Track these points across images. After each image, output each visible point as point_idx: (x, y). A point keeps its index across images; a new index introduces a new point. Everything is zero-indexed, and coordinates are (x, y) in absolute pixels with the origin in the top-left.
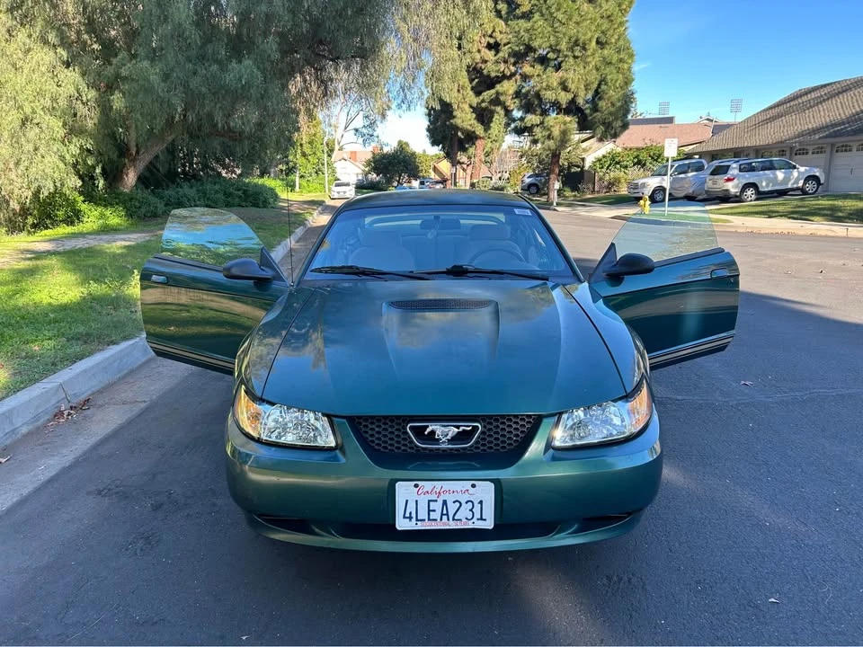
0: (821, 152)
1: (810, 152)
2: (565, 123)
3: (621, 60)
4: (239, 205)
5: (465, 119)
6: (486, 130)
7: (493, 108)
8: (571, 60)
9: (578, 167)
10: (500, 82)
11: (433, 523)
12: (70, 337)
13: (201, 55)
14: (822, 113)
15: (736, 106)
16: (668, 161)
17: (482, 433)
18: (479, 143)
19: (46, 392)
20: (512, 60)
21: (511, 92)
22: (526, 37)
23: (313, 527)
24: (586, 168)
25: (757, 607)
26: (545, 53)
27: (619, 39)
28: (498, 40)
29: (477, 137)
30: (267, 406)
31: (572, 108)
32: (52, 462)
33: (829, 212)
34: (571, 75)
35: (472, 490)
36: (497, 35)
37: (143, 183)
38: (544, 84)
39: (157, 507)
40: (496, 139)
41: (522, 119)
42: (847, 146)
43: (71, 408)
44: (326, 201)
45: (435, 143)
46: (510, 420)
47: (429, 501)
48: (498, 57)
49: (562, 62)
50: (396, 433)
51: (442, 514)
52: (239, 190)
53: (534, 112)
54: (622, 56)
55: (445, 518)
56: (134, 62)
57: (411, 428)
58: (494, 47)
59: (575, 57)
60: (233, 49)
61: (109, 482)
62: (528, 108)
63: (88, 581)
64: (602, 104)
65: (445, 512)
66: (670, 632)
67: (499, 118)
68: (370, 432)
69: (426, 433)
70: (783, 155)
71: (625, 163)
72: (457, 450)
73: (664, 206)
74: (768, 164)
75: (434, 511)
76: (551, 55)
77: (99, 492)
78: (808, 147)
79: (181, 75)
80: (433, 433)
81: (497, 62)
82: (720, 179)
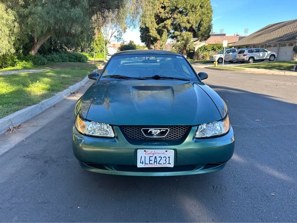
0: (276, 46)
1: (272, 46)
2: (188, 35)
3: (208, 13)
4: (74, 61)
5: (153, 33)
6: (161, 37)
7: (163, 29)
8: (191, 12)
9: (193, 50)
10: (166, 20)
11: (151, 165)
12: (13, 103)
13: (60, 6)
14: (276, 33)
15: (246, 31)
16: (223, 49)
17: (169, 132)
18: (158, 41)
19: (5, 122)
20: (170, 12)
21: (170, 23)
22: (175, 4)
23: (106, 167)
24: (195, 51)
25: (267, 196)
26: (182, 10)
27: (208, 5)
28: (165, 5)
29: (158, 40)
30: (88, 122)
31: (191, 30)
32: (6, 146)
33: (278, 67)
34: (191, 18)
35: (166, 153)
36: (165, 3)
37: (40, 53)
38: (182, 21)
39: (46, 162)
40: (164, 40)
41: (174, 33)
42: (284, 44)
43: (14, 128)
44: (105, 61)
45: (143, 41)
46: (180, 128)
47: (150, 157)
48: (165, 11)
49: (188, 13)
50: (137, 132)
51: (155, 162)
52: (74, 56)
53: (178, 31)
54: (208, 11)
55: (155, 163)
56: (36, 7)
57: (143, 130)
58: (164, 8)
59: (192, 11)
60: (72, 4)
61: (28, 153)
62: (176, 29)
63: (20, 188)
64: (201, 28)
65: (155, 161)
66: (237, 205)
67: (165, 33)
68: (127, 132)
69: (148, 132)
70: (262, 47)
71: (209, 49)
72: (160, 138)
73: (222, 64)
74: (258, 50)
75: (152, 160)
76: (184, 11)
77: (24, 157)
78: (271, 45)
79: (53, 12)
80: (151, 132)
81: (165, 13)
82: (242, 55)
